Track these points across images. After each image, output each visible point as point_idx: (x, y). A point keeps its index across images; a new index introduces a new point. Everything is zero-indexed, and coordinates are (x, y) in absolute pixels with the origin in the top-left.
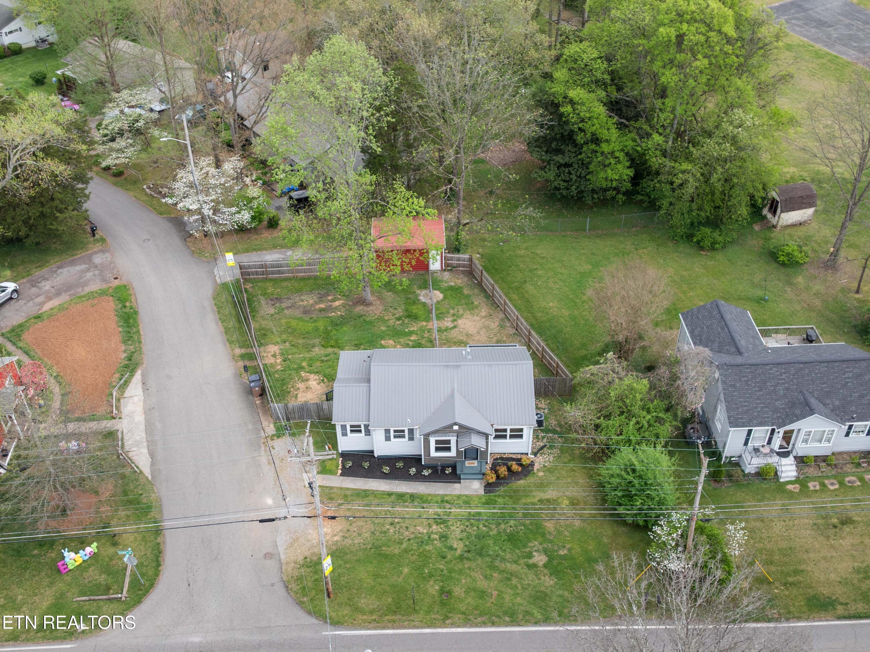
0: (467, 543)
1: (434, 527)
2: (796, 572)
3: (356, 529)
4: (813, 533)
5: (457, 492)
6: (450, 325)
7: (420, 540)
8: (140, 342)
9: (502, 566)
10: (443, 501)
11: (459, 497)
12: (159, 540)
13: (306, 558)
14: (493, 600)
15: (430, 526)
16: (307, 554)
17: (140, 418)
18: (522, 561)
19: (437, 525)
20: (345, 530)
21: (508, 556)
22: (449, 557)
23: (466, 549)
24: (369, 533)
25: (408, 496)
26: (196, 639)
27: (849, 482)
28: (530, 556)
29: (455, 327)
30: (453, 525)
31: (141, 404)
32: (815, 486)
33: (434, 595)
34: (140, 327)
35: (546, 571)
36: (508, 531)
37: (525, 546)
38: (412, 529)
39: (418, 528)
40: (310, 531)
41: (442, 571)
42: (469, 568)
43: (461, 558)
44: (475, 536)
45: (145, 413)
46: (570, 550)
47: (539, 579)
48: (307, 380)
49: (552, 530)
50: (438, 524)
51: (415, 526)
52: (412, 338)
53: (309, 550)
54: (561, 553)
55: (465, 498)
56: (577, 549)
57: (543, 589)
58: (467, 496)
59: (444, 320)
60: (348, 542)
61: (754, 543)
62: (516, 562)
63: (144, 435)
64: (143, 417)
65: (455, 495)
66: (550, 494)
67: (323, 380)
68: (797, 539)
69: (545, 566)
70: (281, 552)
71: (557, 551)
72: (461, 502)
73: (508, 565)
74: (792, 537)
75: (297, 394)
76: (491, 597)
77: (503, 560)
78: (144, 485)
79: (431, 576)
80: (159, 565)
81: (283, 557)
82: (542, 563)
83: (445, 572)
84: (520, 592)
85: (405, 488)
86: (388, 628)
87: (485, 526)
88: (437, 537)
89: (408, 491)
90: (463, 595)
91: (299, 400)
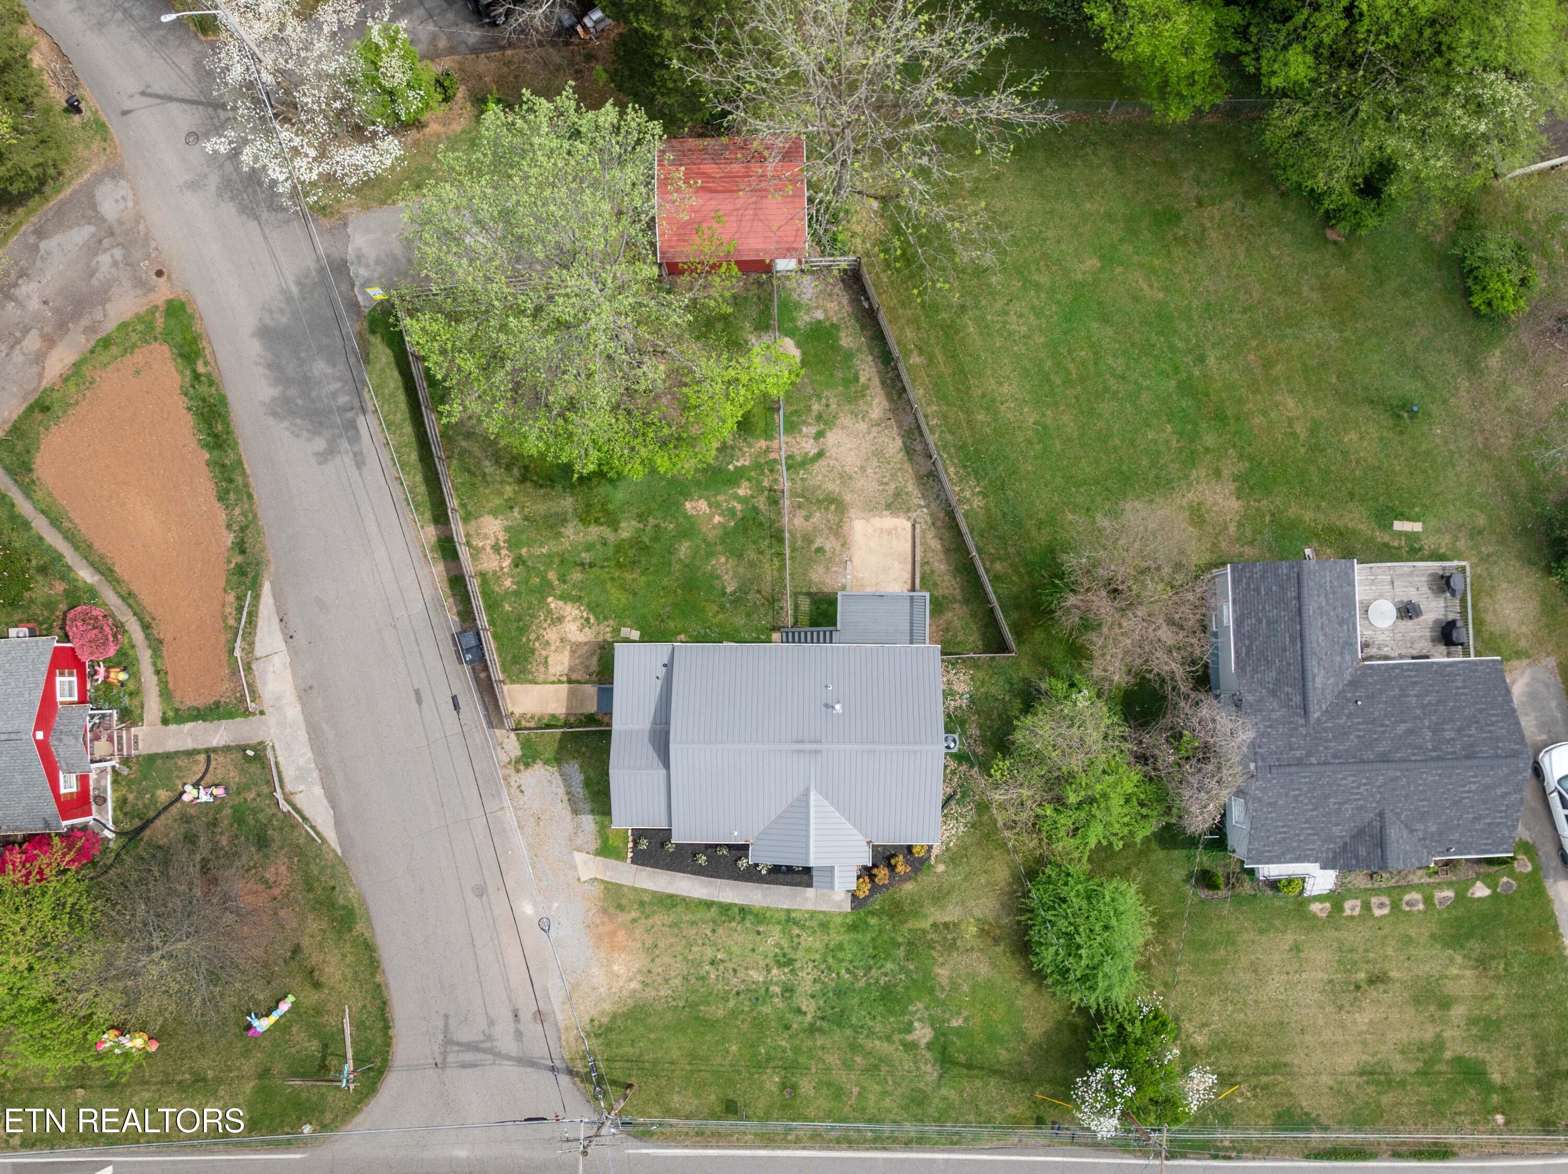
0: (821, 1002)
1: (775, 971)
2: (1277, 1067)
3: (660, 970)
4: (1322, 998)
5: (810, 906)
6: (810, 447)
7: (755, 995)
8: (250, 496)
9: (869, 1044)
10: (789, 920)
11: (813, 914)
12: (378, 979)
13: (592, 1020)
14: (853, 1101)
15: (768, 969)
16: (594, 1013)
17: (294, 712)
18: (896, 1037)
19: (779, 967)
20: (645, 970)
21: (878, 1028)
22: (795, 1026)
23: (819, 1014)
24: (680, 978)
25: (736, 910)
26: (462, 1153)
27: (1408, 904)
28: (909, 1029)
29: (820, 454)
30: (802, 968)
31: (288, 675)
32: (1353, 909)
33: (773, 1092)
34: (241, 448)
35: (928, 1055)
36: (882, 982)
37: (903, 1012)
38: (741, 975)
39: (751, 973)
40: (595, 970)
41: (784, 1051)
42: (823, 1048)
43: (812, 1030)
44: (834, 991)
45: (300, 698)
46: (966, 1019)
47: (918, 1069)
48: (560, 619)
49: (945, 982)
50: (780, 965)
51: (747, 969)
52: (741, 492)
53: (595, 1005)
54: (955, 1023)
55: (821, 916)
56: (977, 1021)
57: (921, 1085)
58: (824, 913)
59: (800, 432)
60: (651, 993)
61: (1233, 1011)
62: (888, 1039)
63: (310, 755)
64: (299, 707)
65: (807, 912)
66: (950, 914)
67: (587, 620)
68: (1295, 1009)
69: (929, 1046)
70: (556, 1009)
71: (949, 1020)
72: (814, 924)
73: (877, 1042)
74: (1290, 1004)
75: (546, 658)
76: (850, 1099)
77: (871, 1033)
78: (333, 867)
79: (769, 1059)
80: (387, 1028)
81: (560, 1017)
82: (925, 1041)
83: (789, 1053)
84: (889, 1089)
85: (731, 895)
86: (712, 1147)
87: (848, 971)
88: (777, 989)
89: (736, 901)
90: (812, 1093)
91: (552, 670)
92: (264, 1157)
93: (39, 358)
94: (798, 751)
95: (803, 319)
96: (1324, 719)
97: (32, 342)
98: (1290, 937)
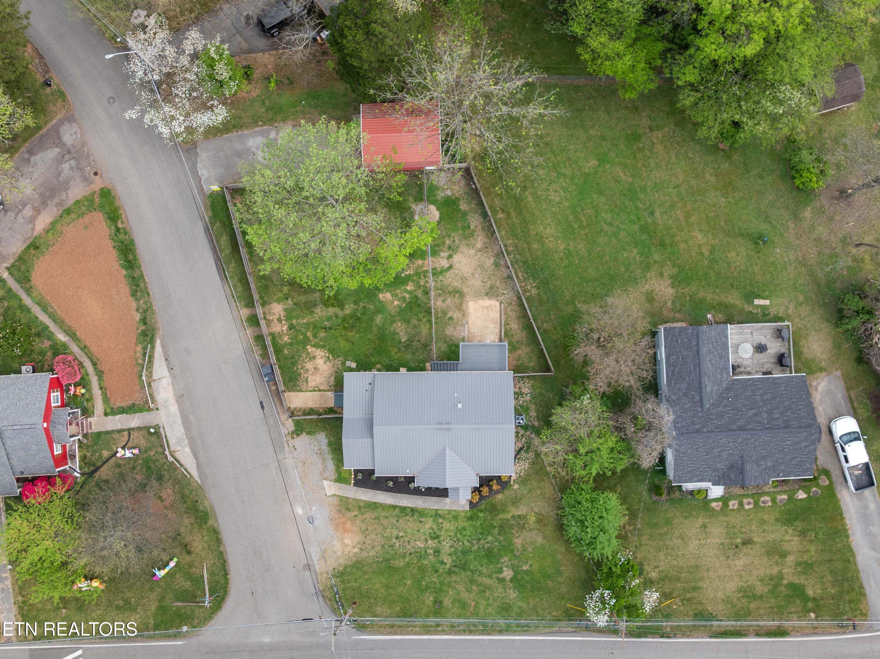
0: (454, 558)
1: (430, 542)
2: (695, 589)
3: (369, 542)
4: (718, 553)
5: (448, 508)
6: (445, 263)
7: (420, 554)
8: (148, 294)
9: (480, 580)
10: (437, 515)
11: (449, 512)
12: (221, 549)
13: (334, 569)
14: (472, 609)
15: (426, 541)
16: (335, 565)
17: (174, 409)
18: (494, 576)
19: (432, 540)
20: (361, 542)
21: (485, 571)
22: (441, 570)
23: (453, 564)
24: (380, 546)
25: (409, 510)
26: (266, 640)
27: (763, 502)
28: (501, 571)
29: (450, 267)
30: (444, 540)
31: (171, 388)
32: (734, 505)
33: (429, 606)
34: (143, 268)
35: (511, 585)
36: (486, 547)
37: (497, 563)
38: (412, 544)
39: (417, 543)
40: (335, 542)
41: (435, 584)
42: (455, 582)
43: (450, 572)
44: (461, 552)
45: (177, 401)
46: (531, 566)
47: (506, 592)
48: (314, 358)
49: (519, 546)
50: (432, 538)
51: (415, 541)
52: (409, 288)
53: (336, 561)
54: (524, 568)
55: (454, 512)
56: (536, 567)
57: (508, 601)
58: (455, 511)
59: (439, 255)
60: (365, 554)
61: (671, 560)
62: (490, 576)
63: (183, 431)
64: (177, 406)
65: (446, 510)
66: (521, 510)
67: (328, 357)
68: (704, 559)
69: (511, 580)
70: (315, 563)
71: (521, 566)
72: (450, 516)
73: (484, 579)
74: (701, 555)
75: (307, 378)
76: (470, 608)
77: (481, 574)
78: (196, 490)
79: (427, 588)
80: (226, 574)
81: (317, 567)
82: (509, 577)
83: (438, 585)
84: (491, 602)
85: (406, 502)
86: (398, 635)
87: (468, 541)
88: (431, 551)
89: (409, 505)
90: (450, 605)
91: (310, 384)
92: (162, 643)
93: (32, 220)
94: (440, 429)
95: (440, 195)
96: (711, 408)
97: (28, 211)
98: (700, 521)
